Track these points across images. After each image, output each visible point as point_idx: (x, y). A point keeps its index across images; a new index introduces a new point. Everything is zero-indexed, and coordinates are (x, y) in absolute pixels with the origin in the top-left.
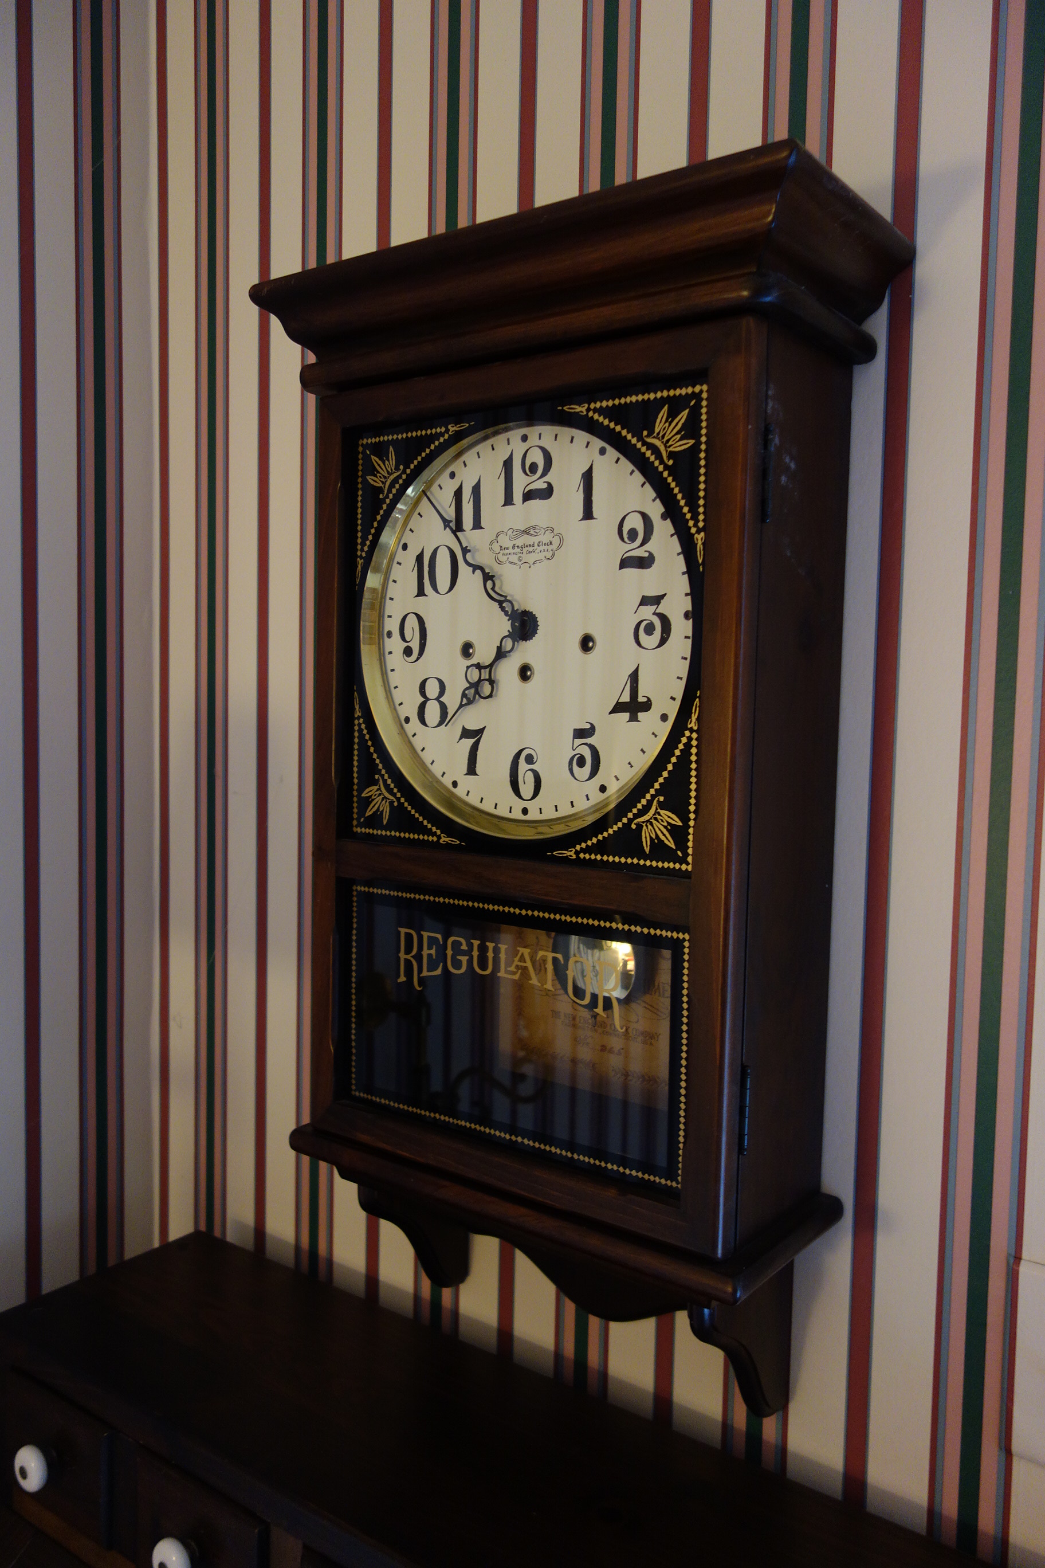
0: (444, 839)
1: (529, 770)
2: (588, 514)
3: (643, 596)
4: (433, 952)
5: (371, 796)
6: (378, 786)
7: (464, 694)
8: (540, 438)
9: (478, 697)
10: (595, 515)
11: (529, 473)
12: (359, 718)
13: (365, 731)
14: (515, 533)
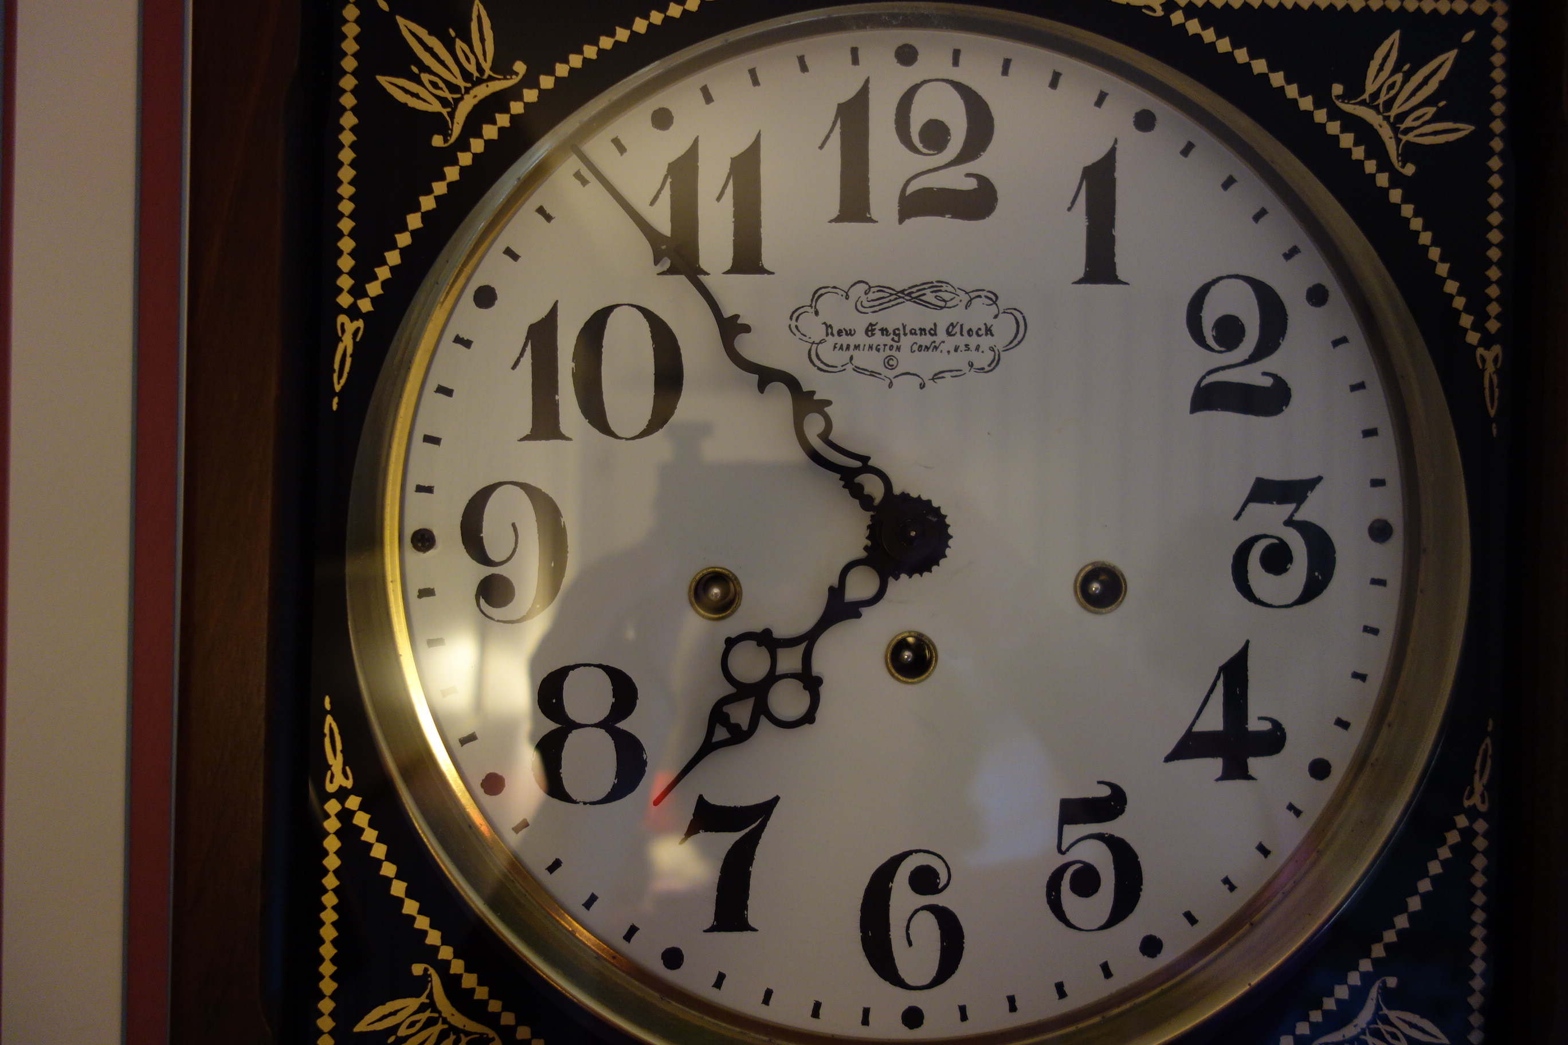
1: (924, 908)
2: (1100, 266)
3: (1258, 481)
5: (397, 1026)
6: (423, 999)
7: (718, 715)
8: (956, 63)
9: (764, 721)
10: (1121, 273)
11: (920, 146)
12: (342, 794)
13: (370, 835)
14: (872, 296)
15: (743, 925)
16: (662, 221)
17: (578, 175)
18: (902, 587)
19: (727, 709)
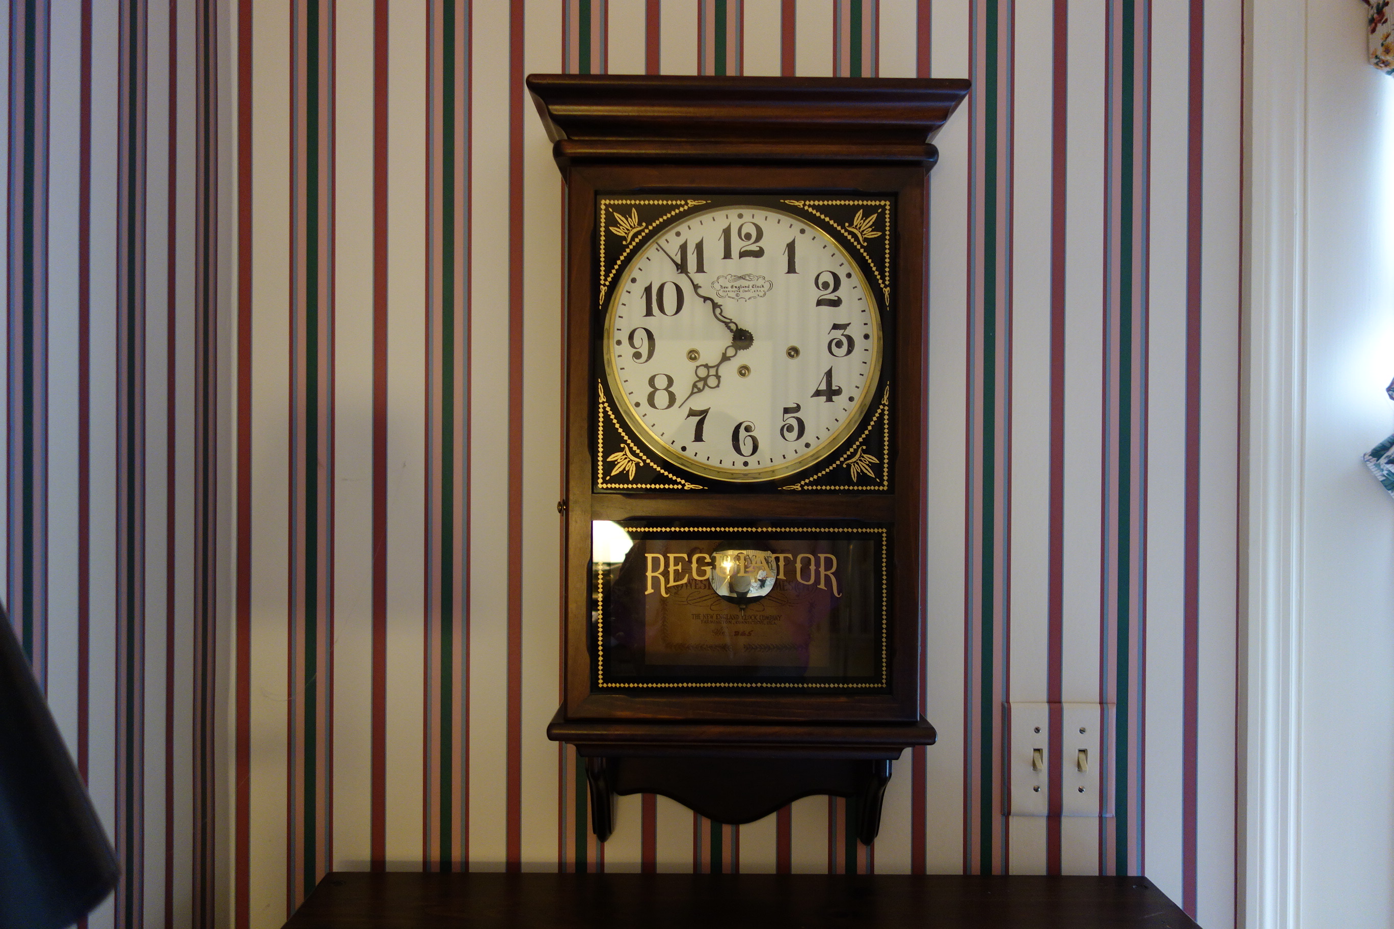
0: (688, 486)
1: (748, 436)
2: (791, 269)
3: (834, 324)
4: (679, 567)
5: (617, 460)
6: (624, 453)
7: (695, 386)
8: (753, 218)
9: (706, 387)
10: (797, 271)
11: (744, 239)
12: (603, 403)
13: (610, 413)
14: (732, 278)
15: (701, 440)
16: (678, 260)
17: (657, 249)
18: (741, 353)
19: (697, 384)
